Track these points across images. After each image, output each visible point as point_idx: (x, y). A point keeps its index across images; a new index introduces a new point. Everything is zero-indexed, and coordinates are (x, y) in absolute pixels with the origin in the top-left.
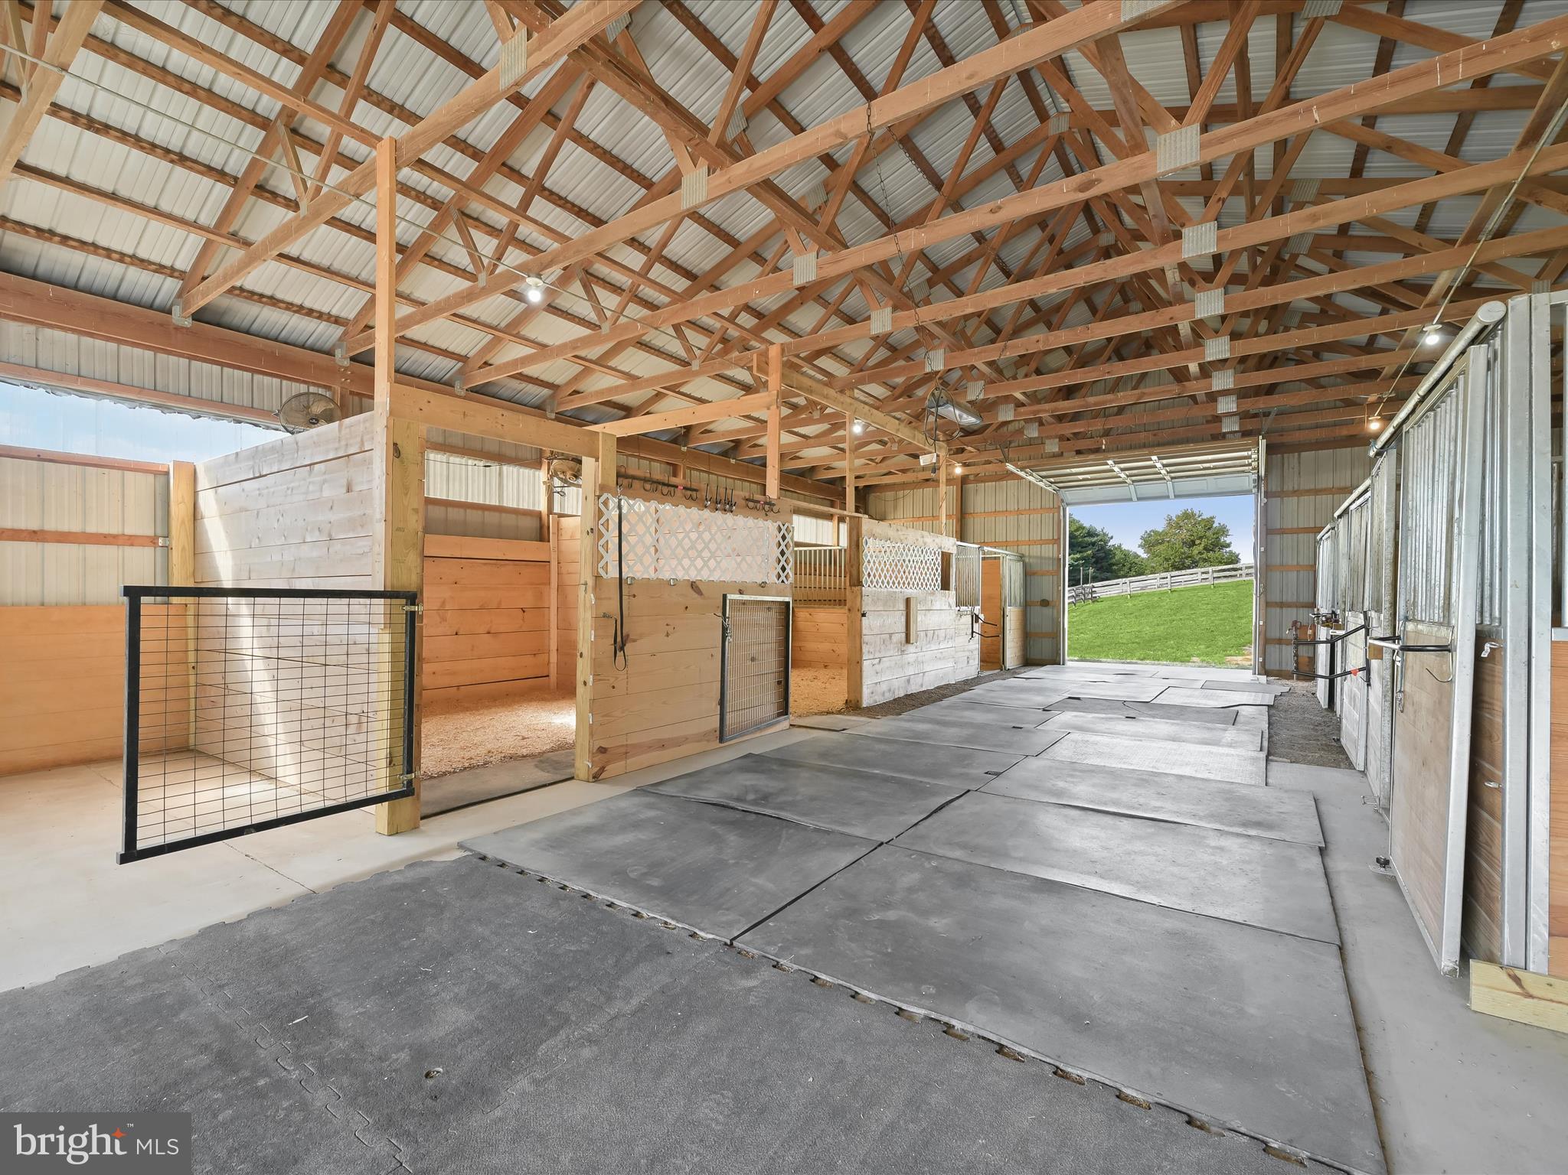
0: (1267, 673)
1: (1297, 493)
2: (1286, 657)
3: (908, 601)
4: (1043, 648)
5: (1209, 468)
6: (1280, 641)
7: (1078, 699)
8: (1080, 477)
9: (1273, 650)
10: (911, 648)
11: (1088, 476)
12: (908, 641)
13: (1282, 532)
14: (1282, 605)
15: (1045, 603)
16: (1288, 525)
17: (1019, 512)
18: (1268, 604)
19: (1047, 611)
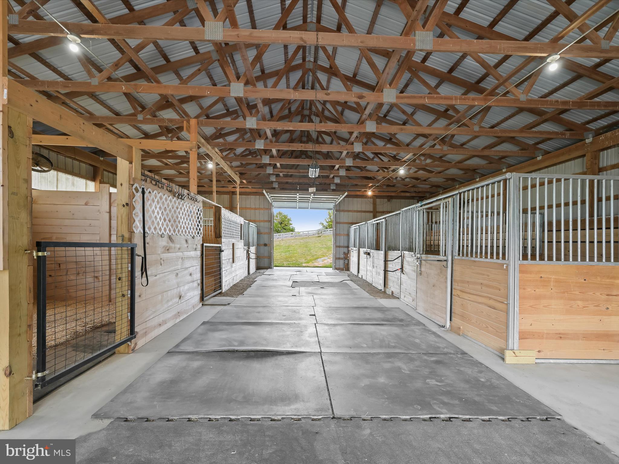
0: (336, 269)
1: (344, 211)
2: (341, 263)
3: (233, 244)
4: (265, 262)
5: (324, 200)
6: (339, 258)
7: (297, 282)
8: (283, 198)
9: (337, 261)
10: (234, 265)
11: (286, 198)
12: (233, 262)
13: (340, 223)
14: (340, 247)
15: (265, 245)
16: (341, 221)
17: (255, 209)
18: (337, 247)
19: (266, 248)
